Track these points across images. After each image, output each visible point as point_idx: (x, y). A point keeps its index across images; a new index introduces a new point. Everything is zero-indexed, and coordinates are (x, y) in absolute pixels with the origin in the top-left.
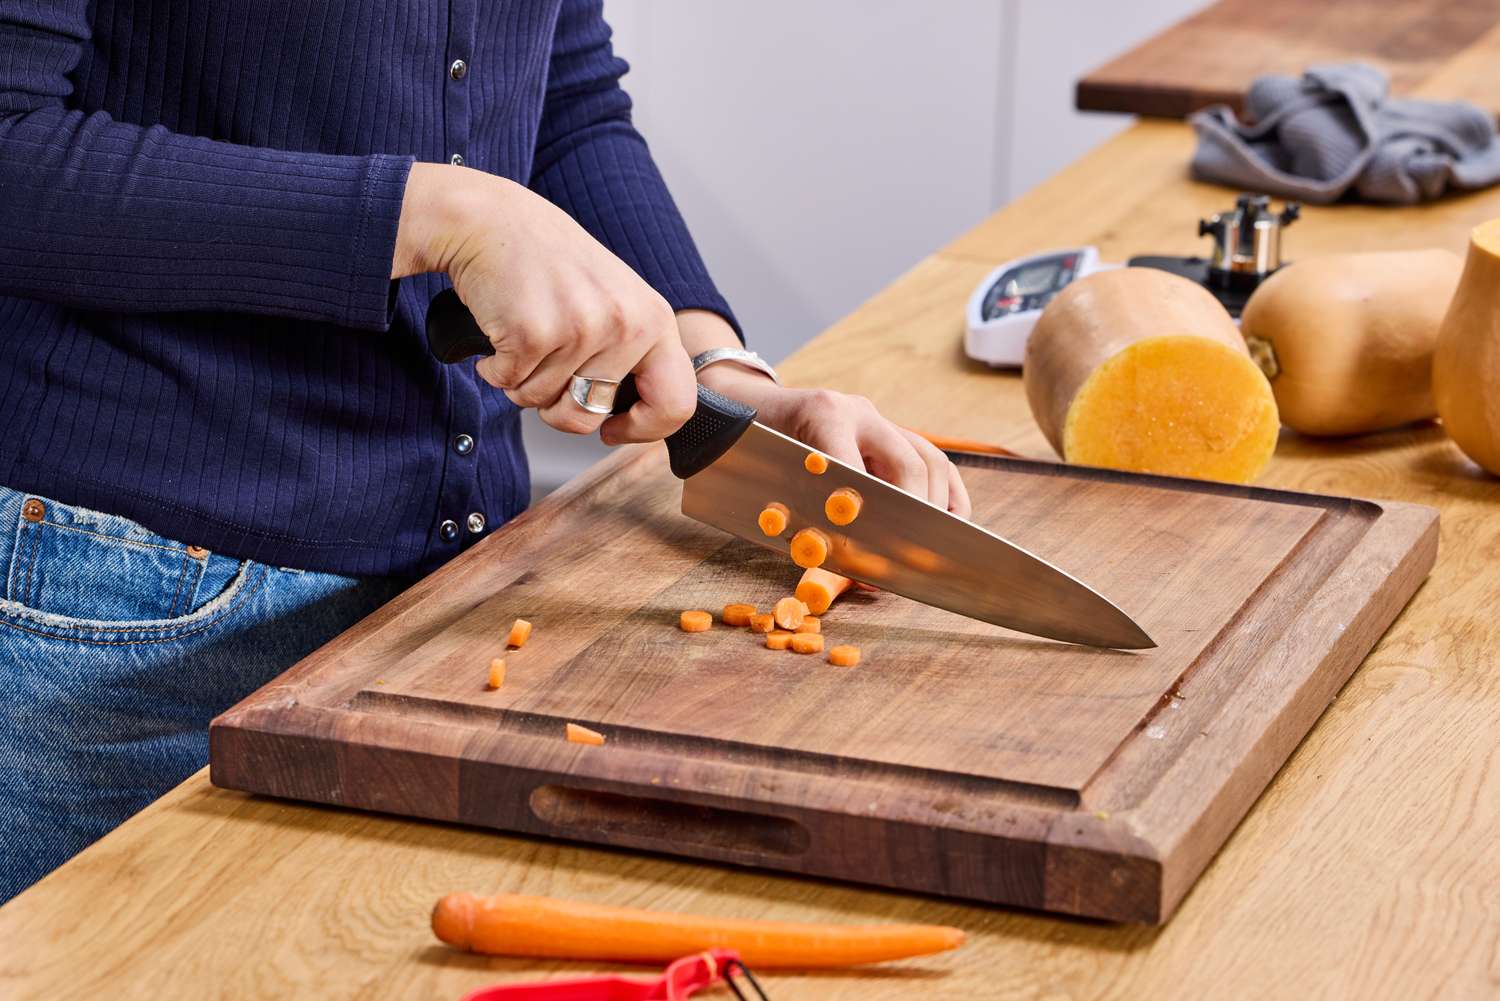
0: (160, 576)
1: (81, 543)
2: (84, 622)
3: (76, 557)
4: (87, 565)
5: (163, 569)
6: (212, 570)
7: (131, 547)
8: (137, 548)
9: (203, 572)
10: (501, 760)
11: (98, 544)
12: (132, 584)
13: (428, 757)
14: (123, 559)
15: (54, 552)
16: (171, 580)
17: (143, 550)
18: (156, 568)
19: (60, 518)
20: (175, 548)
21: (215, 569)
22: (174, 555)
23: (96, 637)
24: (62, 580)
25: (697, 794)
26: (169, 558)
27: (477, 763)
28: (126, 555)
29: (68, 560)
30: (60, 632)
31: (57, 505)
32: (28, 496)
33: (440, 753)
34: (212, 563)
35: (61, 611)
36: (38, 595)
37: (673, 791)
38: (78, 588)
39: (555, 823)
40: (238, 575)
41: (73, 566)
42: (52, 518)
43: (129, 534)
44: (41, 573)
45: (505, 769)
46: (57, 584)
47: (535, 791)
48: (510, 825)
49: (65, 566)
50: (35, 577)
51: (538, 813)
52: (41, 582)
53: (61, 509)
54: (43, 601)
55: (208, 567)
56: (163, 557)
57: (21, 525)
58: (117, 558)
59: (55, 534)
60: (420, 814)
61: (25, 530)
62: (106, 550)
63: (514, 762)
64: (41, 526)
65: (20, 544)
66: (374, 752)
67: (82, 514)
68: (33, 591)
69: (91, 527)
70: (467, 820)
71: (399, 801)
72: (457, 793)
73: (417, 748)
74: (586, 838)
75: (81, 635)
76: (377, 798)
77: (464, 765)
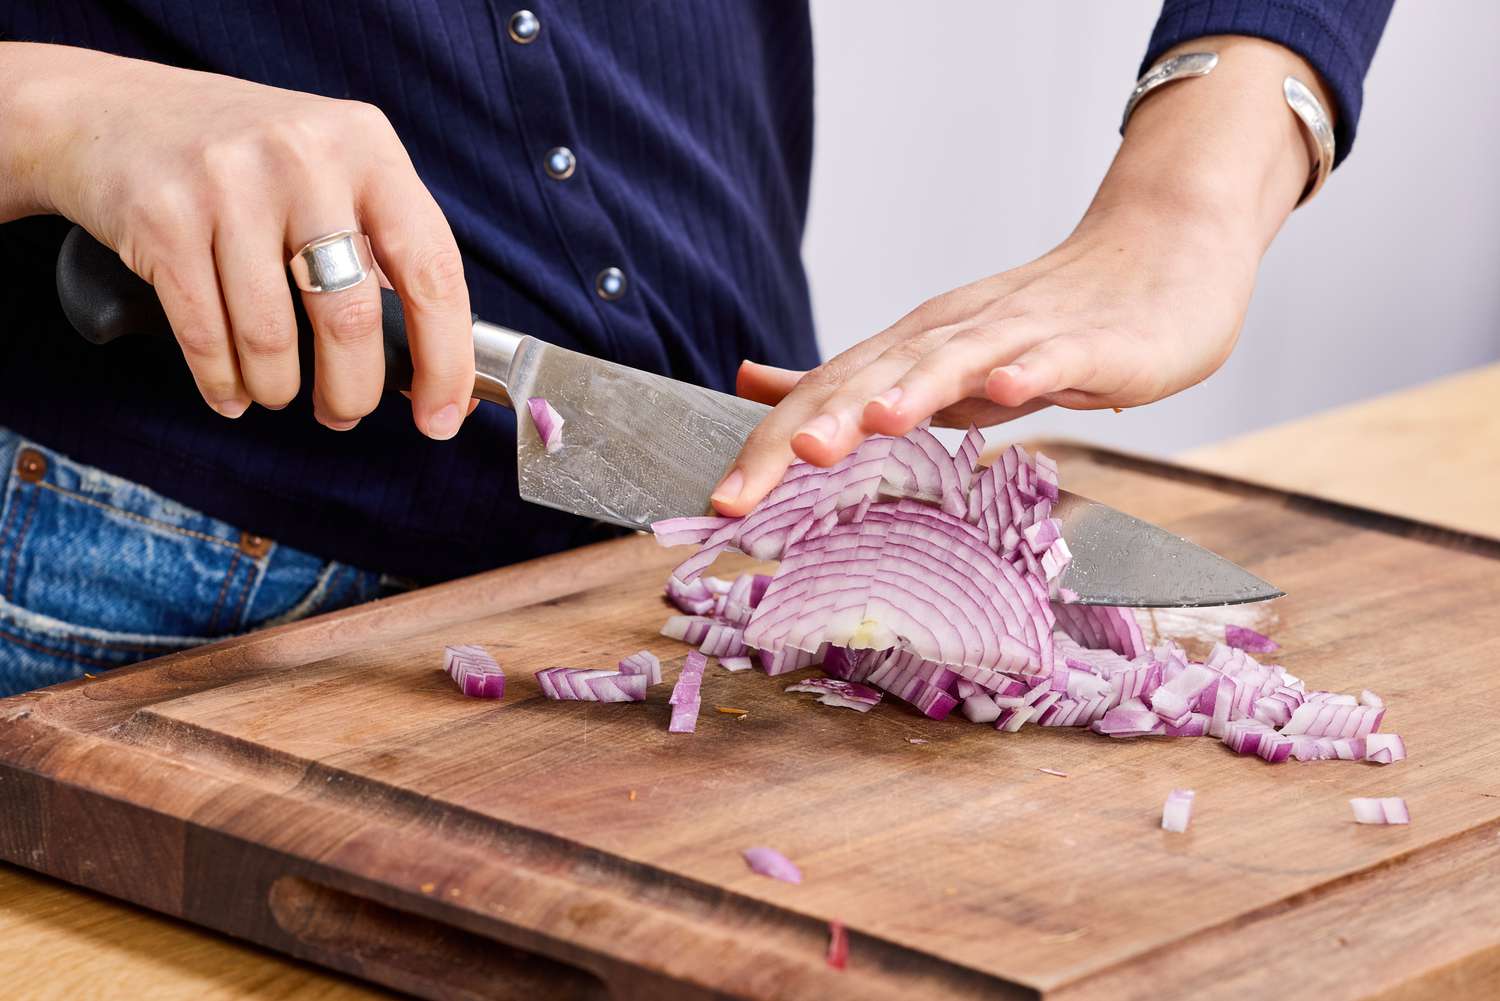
0: (195, 577)
1: (90, 518)
2: (82, 631)
3: (79, 539)
4: (93, 551)
5: (199, 567)
6: (273, 576)
7: (158, 531)
8: (165, 533)
9: (260, 578)
10: (240, 830)
11: (113, 523)
12: (153, 583)
13: (150, 814)
14: (144, 548)
15: (52, 528)
16: (211, 584)
17: (175, 537)
18: (190, 566)
19: (63, 480)
20: (221, 536)
21: (281, 575)
22: (217, 548)
23: (98, 653)
24: (57, 567)
25: (474, 916)
26: (211, 553)
27: (206, 831)
28: (150, 543)
29: (70, 541)
30: (49, 643)
31: (62, 461)
32: (25, 444)
33: (164, 810)
34: (276, 563)
35: (54, 612)
36: (24, 586)
37: (449, 908)
38: (77, 582)
39: (300, 937)
40: (314, 585)
41: (75, 552)
42: (53, 480)
43: (156, 513)
44: (30, 555)
45: (241, 844)
46: (49, 574)
47: (276, 883)
48: (244, 933)
49: (63, 547)
50: (21, 560)
51: (281, 919)
52: (29, 568)
53: (66, 469)
54: (29, 596)
55: (269, 569)
56: (202, 551)
57: (12, 485)
58: (137, 545)
59: (55, 502)
60: (137, 901)
61: (17, 493)
62: (122, 532)
63: (254, 836)
64: (39, 489)
65: (10, 512)
66: (84, 797)
67: (94, 477)
68: (17, 580)
69: (105, 498)
70: (193, 917)
71: (112, 876)
72: (181, 873)
73: (140, 799)
74: (337, 965)
75: (77, 649)
76: (86, 868)
77: (191, 833)
